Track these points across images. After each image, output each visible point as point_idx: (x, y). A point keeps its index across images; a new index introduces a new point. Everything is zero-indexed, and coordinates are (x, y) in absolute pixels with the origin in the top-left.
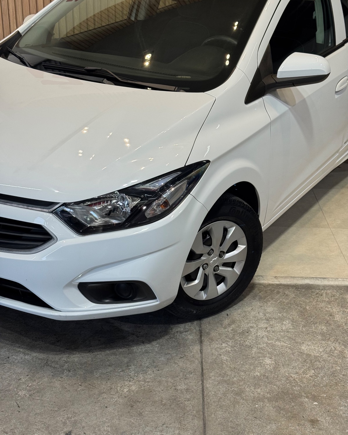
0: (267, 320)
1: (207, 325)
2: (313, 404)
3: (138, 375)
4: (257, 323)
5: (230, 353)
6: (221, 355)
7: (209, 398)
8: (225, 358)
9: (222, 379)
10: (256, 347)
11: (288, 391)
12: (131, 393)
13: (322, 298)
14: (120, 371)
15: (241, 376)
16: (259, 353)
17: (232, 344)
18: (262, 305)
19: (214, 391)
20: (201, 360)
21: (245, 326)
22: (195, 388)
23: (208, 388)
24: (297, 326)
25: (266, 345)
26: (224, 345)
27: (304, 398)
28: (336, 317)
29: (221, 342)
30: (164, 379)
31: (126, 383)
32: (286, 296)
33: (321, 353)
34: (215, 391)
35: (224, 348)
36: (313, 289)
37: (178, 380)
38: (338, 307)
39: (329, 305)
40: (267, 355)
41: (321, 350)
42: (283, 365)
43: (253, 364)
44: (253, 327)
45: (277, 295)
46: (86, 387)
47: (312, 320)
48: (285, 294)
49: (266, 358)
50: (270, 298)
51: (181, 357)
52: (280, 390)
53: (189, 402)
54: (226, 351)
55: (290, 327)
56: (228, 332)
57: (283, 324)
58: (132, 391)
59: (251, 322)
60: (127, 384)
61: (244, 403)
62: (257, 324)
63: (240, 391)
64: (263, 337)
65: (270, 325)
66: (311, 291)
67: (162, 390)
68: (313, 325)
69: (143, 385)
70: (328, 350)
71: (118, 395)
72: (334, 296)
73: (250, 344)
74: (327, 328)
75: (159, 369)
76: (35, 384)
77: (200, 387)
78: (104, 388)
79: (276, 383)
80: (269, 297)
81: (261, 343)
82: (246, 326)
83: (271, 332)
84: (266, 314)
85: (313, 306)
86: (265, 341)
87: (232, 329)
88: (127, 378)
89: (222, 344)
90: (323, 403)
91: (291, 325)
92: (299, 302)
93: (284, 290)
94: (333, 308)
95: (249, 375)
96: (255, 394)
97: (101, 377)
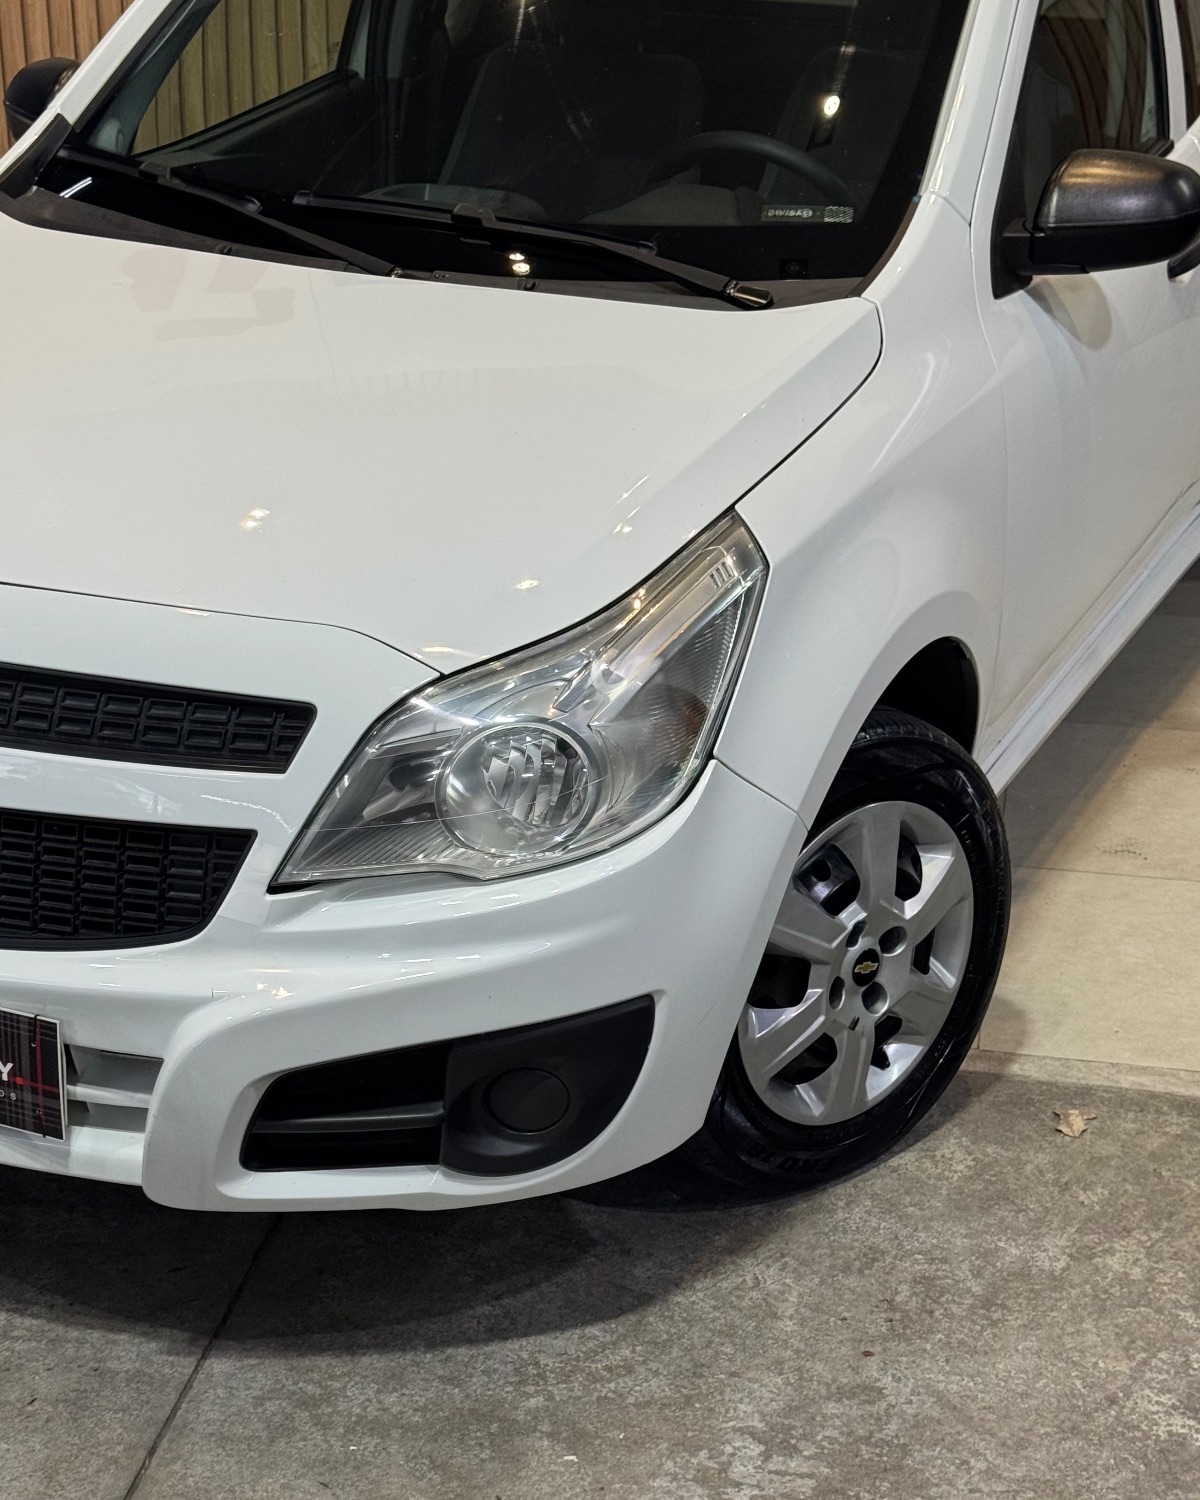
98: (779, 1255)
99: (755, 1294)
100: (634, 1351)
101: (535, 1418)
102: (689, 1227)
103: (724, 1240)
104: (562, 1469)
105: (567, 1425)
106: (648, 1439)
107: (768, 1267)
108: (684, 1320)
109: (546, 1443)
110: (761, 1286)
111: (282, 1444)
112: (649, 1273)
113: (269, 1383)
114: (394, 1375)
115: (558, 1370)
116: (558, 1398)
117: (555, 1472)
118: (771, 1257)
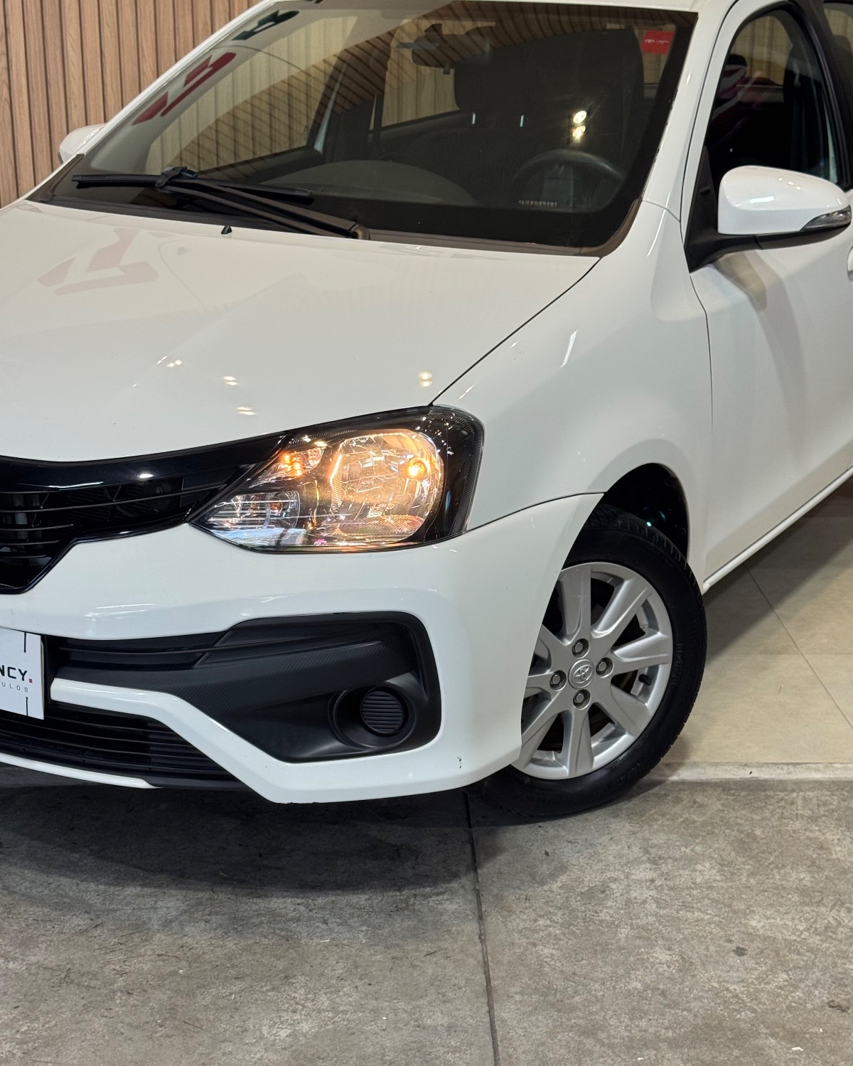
0: (654, 862)
1: (493, 877)
2: (791, 1051)
3: (315, 996)
4: (626, 871)
5: (560, 940)
6: (535, 945)
7: (510, 1044)
8: (546, 951)
9: (544, 1001)
10: (627, 924)
11: (720, 1023)
12: (298, 1039)
13: (794, 808)
14: (268, 990)
15: (593, 992)
16: (636, 937)
17: (563, 919)
18: (636, 829)
19: (522, 1028)
20: (484, 958)
21: (596, 878)
22: (471, 1021)
23: (506, 1021)
24: (733, 874)
25: (654, 919)
26: (541, 922)
27: (766, 1038)
28: (836, 851)
29: (533, 916)
30: (386, 1004)
31: (285, 1016)
32: (698, 807)
33: (802, 933)
34: (525, 1028)
35: (543, 928)
36: (770, 790)
37: (424, 1006)
38: (838, 829)
39: (814, 825)
40: (659, 943)
41: (801, 928)
42: (703, 964)
43: (623, 963)
44: (616, 880)
45: (674, 807)
46: (176, 1028)
47: (772, 859)
48: (695, 802)
49: (657, 948)
50: (656, 812)
51: (428, 951)
52: (699, 1021)
53: (458, 1055)
54: (550, 934)
55: (715, 875)
56: (552, 891)
57: (695, 870)
58: (303, 1033)
59: (612, 868)
60: (288, 1019)
61: (605, 1052)
62: (628, 872)
63: (592, 1026)
64: (644, 902)
65: (663, 873)
66: (763, 794)
67: (384, 1030)
68: (776, 871)
69: (332, 1019)
70: (820, 925)
71: (264, 1045)
72: (825, 804)
73: (612, 917)
74: (814, 877)
75: (371, 983)
76: (37, 1026)
77: (484, 1021)
78: (226, 1030)
79: (688, 1005)
80: (654, 811)
81: (642, 915)
82: (598, 878)
83: (667, 888)
84: (649, 849)
85: (773, 826)
86: (652, 911)
87: (561, 884)
88: (287, 1005)
89: (535, 921)
90: (817, 1047)
91: (717, 872)
92: (733, 821)
93: (691, 794)
94: (826, 831)
95: (614, 988)
96: (633, 1031)
97: (215, 1005)
98: (839, 903)
99: (842, 929)
100: (788, 975)
101: (753, 1025)
102: (766, 891)
103: (796, 897)
104: (797, 1057)
105: (779, 1027)
106: (840, 1031)
107: (839, 911)
108: (808, 951)
109: (772, 1041)
110: (843, 923)
111: (588, 1061)
112: (762, 924)
113: (549, 1021)
114: (634, 1008)
115: (745, 992)
116: (758, 1010)
117: (792, 1059)
118: (835, 905)
